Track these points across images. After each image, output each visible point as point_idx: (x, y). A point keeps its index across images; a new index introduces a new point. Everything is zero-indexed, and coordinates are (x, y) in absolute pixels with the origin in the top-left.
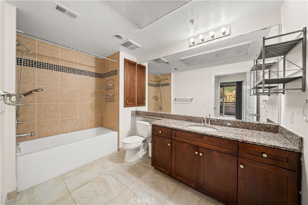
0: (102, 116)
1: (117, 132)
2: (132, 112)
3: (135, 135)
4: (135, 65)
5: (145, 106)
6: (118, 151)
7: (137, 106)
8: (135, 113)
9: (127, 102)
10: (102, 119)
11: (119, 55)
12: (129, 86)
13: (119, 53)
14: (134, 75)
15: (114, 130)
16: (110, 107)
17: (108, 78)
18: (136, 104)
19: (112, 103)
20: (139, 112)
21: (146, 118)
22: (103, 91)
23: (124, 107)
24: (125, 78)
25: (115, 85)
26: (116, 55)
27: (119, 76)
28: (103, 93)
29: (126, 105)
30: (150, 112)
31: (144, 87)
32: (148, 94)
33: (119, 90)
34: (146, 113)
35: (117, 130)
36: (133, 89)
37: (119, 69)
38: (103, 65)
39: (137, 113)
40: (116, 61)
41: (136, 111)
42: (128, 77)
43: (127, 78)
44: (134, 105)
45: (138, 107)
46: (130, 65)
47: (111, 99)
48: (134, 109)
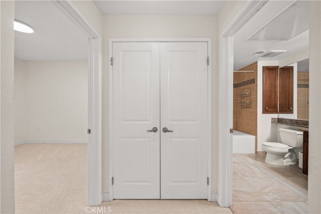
0: (237, 121)
1: (254, 137)
2: (272, 119)
3: (277, 142)
4: (276, 70)
5: (293, 113)
6: (255, 153)
7: (280, 113)
8: (277, 120)
9: (266, 109)
10: (237, 124)
11: (257, 65)
12: (268, 93)
13: (256, 63)
14: (275, 80)
15: (250, 134)
16: (246, 113)
17: (243, 87)
18: (278, 111)
19: (248, 109)
20: (282, 119)
21: (294, 126)
22: (237, 99)
23: (263, 113)
24: (264, 86)
25: (252, 93)
26: (254, 66)
27: (257, 84)
28: (237, 101)
29: (265, 111)
30: (301, 121)
31: (290, 92)
32: (297, 99)
33: (256, 98)
34: (294, 121)
35: (255, 134)
36: (273, 95)
37: (257, 78)
38: (237, 76)
39: (280, 121)
40: (253, 71)
41: (278, 119)
42: (268, 84)
43: (266, 85)
44: (275, 112)
45: (280, 115)
46: (270, 71)
47: (248, 106)
48: (275, 116)
